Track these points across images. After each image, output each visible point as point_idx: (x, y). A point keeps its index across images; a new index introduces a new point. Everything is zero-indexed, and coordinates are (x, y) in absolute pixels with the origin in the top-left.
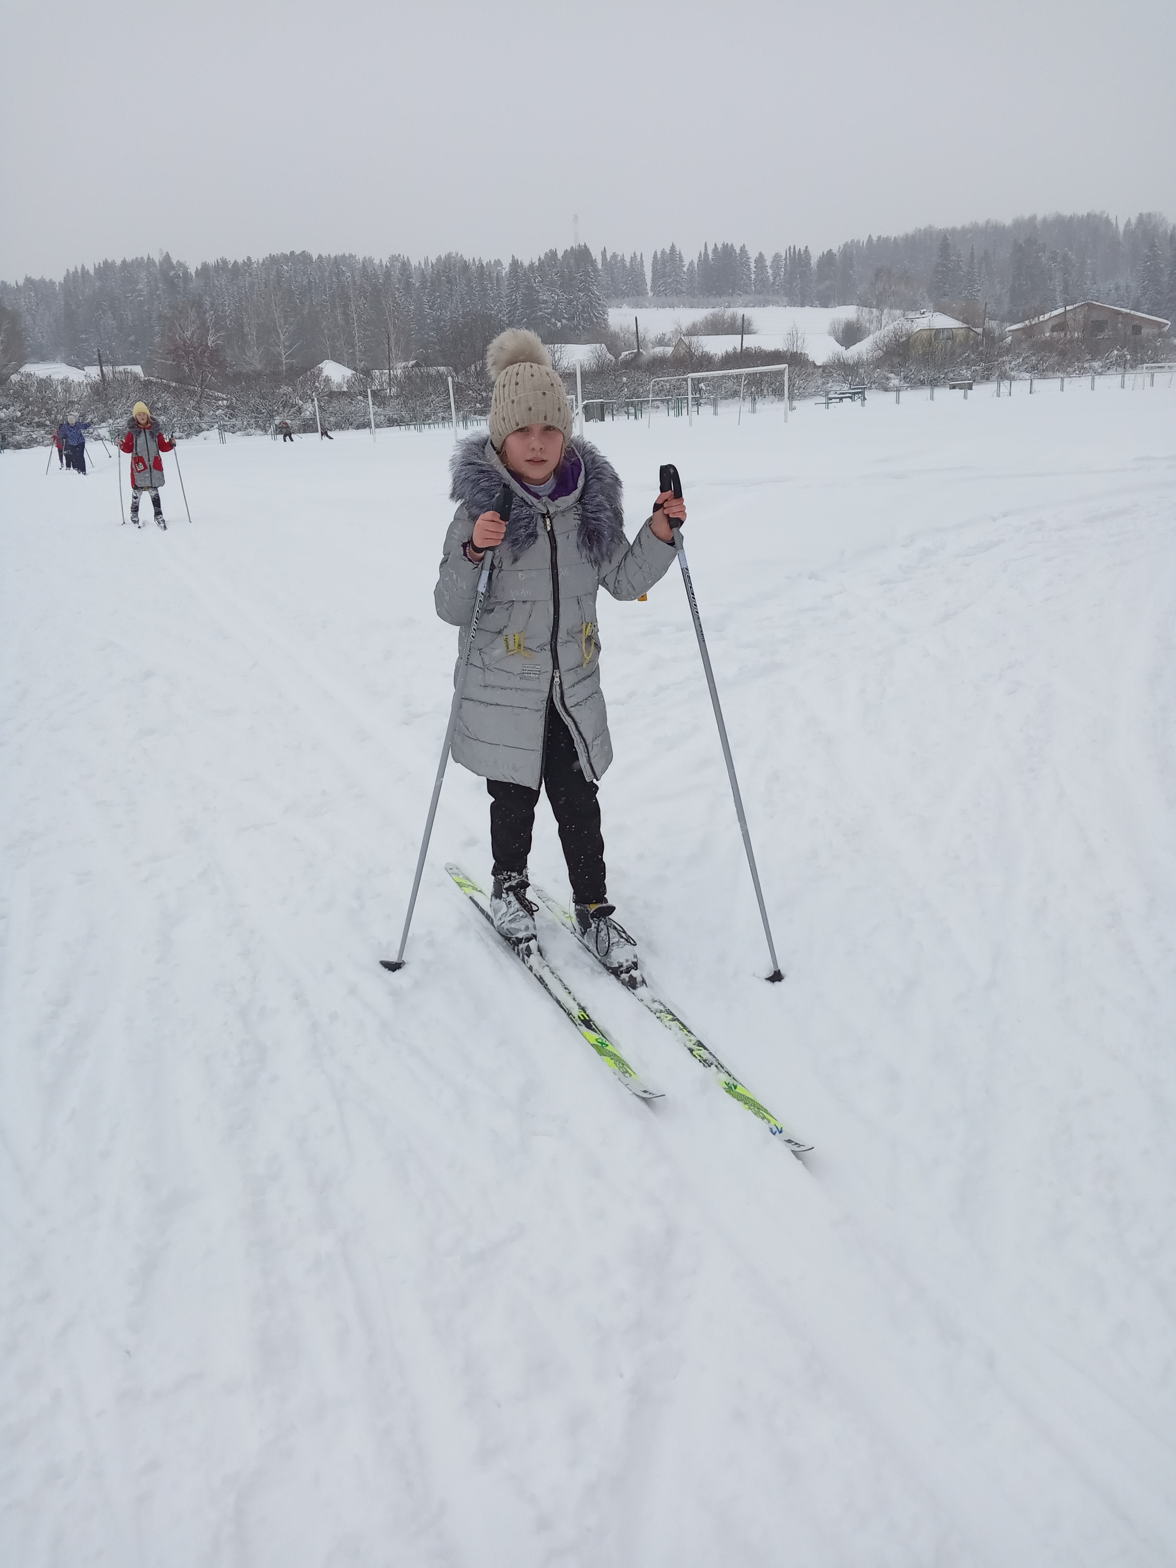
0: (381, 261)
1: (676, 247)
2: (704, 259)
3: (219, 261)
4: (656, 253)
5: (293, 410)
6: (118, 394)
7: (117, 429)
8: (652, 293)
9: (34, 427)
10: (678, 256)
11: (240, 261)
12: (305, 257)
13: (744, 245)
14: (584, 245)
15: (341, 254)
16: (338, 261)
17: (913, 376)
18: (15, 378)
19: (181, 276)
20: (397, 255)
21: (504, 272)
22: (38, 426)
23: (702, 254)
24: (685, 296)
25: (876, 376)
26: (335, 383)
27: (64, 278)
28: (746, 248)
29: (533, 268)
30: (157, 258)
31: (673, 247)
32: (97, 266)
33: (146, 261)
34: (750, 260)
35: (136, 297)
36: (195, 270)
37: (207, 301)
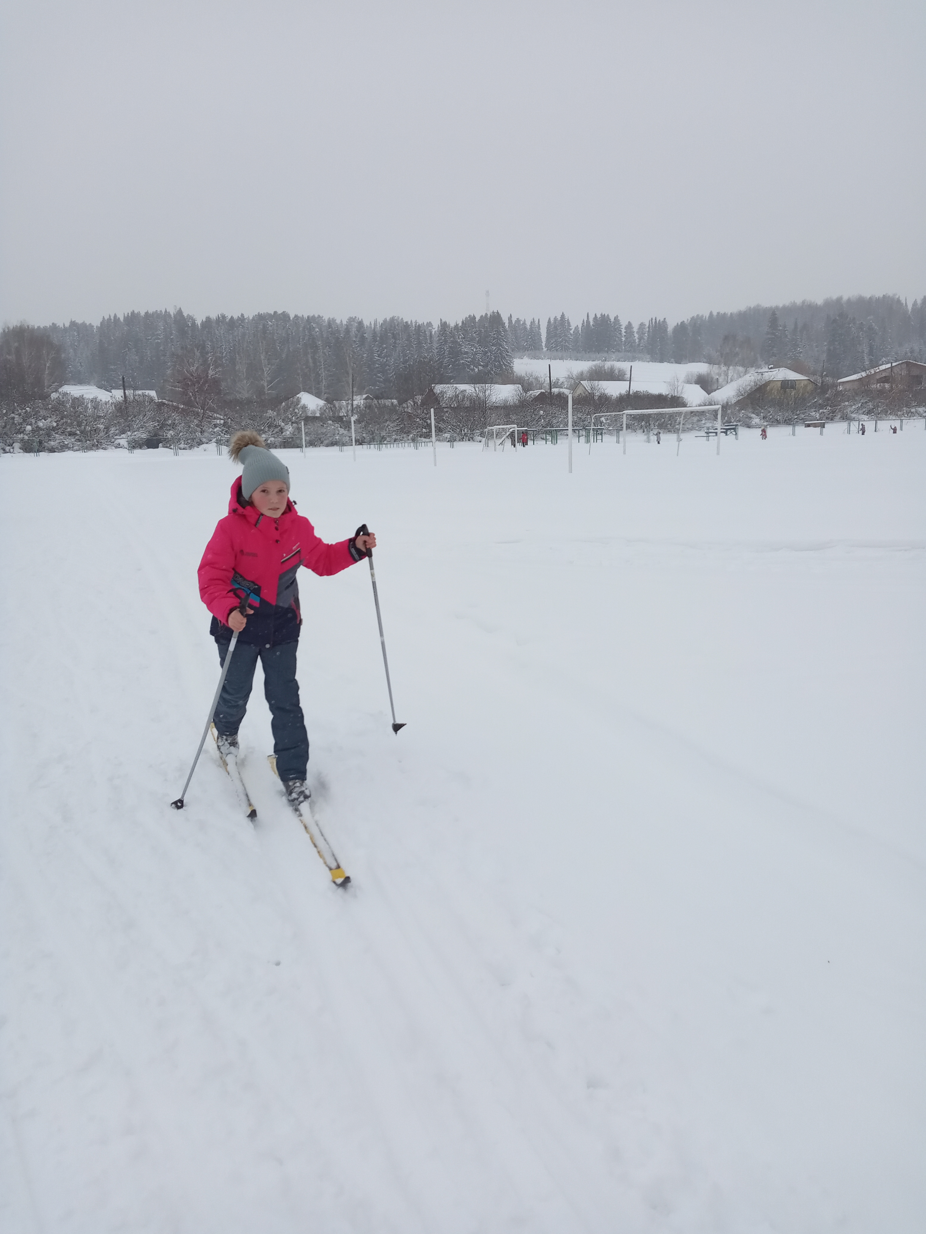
0: (341, 321)
1: (565, 315)
2: (586, 325)
3: (220, 316)
4: (549, 319)
5: (276, 430)
6: (137, 412)
7: (133, 440)
8: (546, 348)
9: (66, 436)
10: (567, 322)
11: (235, 317)
12: (285, 316)
13: (617, 316)
14: (496, 312)
15: (311, 315)
16: (310, 320)
17: (771, 417)
18: (54, 396)
19: (190, 325)
20: (354, 317)
21: (434, 331)
22: (70, 435)
23: (585, 321)
24: (572, 352)
25: (741, 416)
26: (310, 410)
27: (101, 323)
28: (619, 318)
29: (458, 328)
30: (172, 312)
31: (563, 316)
32: (126, 316)
33: (164, 313)
34: (621, 327)
35: (154, 340)
36: (201, 322)
37: (209, 345)
